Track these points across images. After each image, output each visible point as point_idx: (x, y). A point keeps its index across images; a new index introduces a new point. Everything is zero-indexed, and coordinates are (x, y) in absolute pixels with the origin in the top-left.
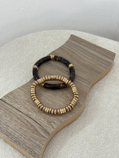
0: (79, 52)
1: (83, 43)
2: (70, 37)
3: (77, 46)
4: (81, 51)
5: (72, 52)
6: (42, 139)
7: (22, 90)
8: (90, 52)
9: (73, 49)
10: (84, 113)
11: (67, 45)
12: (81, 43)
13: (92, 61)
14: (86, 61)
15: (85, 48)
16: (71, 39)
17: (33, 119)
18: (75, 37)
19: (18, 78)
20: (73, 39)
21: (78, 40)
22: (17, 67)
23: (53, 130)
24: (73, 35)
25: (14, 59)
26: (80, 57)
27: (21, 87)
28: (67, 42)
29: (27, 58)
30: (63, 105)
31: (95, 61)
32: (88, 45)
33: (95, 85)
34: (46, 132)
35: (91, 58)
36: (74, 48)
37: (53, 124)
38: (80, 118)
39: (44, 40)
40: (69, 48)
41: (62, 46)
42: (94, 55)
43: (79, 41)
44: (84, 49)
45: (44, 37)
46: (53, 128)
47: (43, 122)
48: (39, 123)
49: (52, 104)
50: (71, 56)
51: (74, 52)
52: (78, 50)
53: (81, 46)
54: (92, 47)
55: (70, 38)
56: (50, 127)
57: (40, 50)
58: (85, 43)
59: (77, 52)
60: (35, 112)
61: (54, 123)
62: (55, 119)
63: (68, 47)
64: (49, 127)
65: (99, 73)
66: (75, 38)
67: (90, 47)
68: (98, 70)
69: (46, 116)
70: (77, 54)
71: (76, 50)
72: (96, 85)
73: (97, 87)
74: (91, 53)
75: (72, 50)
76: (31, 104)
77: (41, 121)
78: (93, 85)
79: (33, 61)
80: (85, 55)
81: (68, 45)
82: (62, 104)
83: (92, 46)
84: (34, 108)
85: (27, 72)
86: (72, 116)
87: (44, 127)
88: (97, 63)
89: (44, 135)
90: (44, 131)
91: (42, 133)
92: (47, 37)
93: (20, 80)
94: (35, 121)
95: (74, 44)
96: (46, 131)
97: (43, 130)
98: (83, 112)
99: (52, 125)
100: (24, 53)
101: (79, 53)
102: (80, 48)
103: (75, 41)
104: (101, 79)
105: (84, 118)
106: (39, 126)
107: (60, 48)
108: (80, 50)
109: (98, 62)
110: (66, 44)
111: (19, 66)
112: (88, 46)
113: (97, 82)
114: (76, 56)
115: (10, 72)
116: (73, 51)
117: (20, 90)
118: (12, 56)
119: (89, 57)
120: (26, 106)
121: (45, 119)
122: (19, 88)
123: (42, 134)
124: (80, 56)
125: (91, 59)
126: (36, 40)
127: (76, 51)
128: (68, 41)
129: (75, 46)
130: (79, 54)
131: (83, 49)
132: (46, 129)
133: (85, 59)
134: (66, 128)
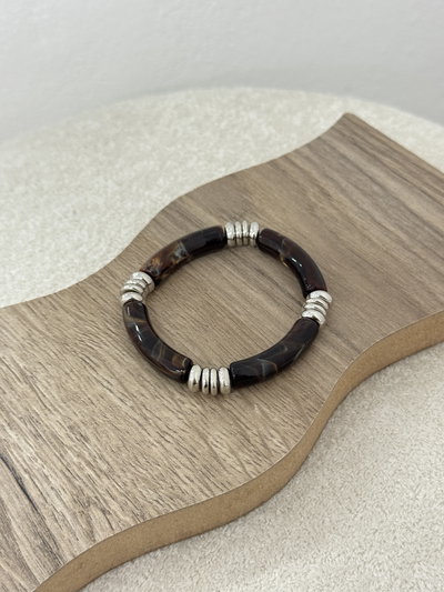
0: (357, 195)
1: (387, 160)
2: (340, 122)
3: (357, 167)
4: (365, 194)
5: (322, 191)
6: (11, 580)
7: (22, 318)
8: (408, 203)
9: (332, 180)
10: (287, 494)
11: (307, 158)
12: (380, 156)
13: (407, 248)
14: (373, 244)
15: (393, 185)
16: (337, 135)
17: (13, 470)
18: (357, 125)
19: (48, 267)
20: (347, 133)
21: (372, 141)
22: (60, 219)
23: (84, 545)
24: (354, 116)
25: (67, 181)
26: (349, 220)
27: (26, 304)
28: (317, 145)
29: (120, 185)
30: (183, 434)
31: (418, 250)
32: (410, 172)
33: (390, 371)
34: (48, 547)
35: (406, 233)
36: (336, 176)
37: (96, 514)
38: (261, 518)
39: (223, 125)
40: (315, 174)
41: (285, 157)
42: (426, 223)
43: (374, 148)
44: (382, 187)
45: (233, 111)
46: (90, 534)
47: (52, 493)
48: (33, 493)
49: (131, 413)
50: (311, 208)
51: (332, 191)
52: (351, 189)
53: (375, 171)
54: (427, 184)
55: (333, 128)
56: (76, 528)
57: (190, 164)
58: (397, 162)
59: (347, 196)
60: (37, 436)
61: (104, 511)
62: (115, 493)
63: (307, 167)
64: (70, 529)
65: (421, 313)
66: (360, 133)
67: (415, 181)
68: (417, 298)
69: (81, 469)
70: (340, 203)
71: (344, 184)
72: (398, 369)
73: (397, 381)
74: (412, 212)
75: (323, 182)
76: (33, 395)
77: (45, 485)
78: (381, 369)
79: (142, 204)
80: (378, 216)
81: (315, 158)
82: (182, 426)
83: (427, 179)
84: (42, 416)
85: (96, 245)
86: (205, 498)
87: (49, 522)
88: (425, 261)
89: (31, 562)
90: (39, 542)
91: (25, 551)
92: (243, 113)
93: (52, 276)
94: (18, 480)
95: (344, 157)
96: (51, 544)
97: (37, 534)
98: (285, 490)
99: (89, 523)
100: (118, 166)
101: (355, 203)
102: (364, 178)
103: (355, 144)
104: (430, 346)
105: (280, 519)
106: (29, 509)
107: (273, 163)
108: (361, 190)
109: (429, 259)
110: (307, 152)
111: (70, 214)
112: (405, 175)
113: (403, 358)
114: (334, 212)
115: (24, 232)
116: (327, 188)
117: (12, 319)
118: (62, 167)
119: (392, 229)
120: (9, 395)
121: (69, 481)
122: (13, 309)
123: (24, 553)
124: (351, 214)
125: (399, 241)
126: (192, 119)
127: (343, 191)
128: (319, 138)
129: (348, 166)
130: (349, 204)
131: (376, 188)
132: (51, 536)
133: (374, 232)
134: (174, 550)
